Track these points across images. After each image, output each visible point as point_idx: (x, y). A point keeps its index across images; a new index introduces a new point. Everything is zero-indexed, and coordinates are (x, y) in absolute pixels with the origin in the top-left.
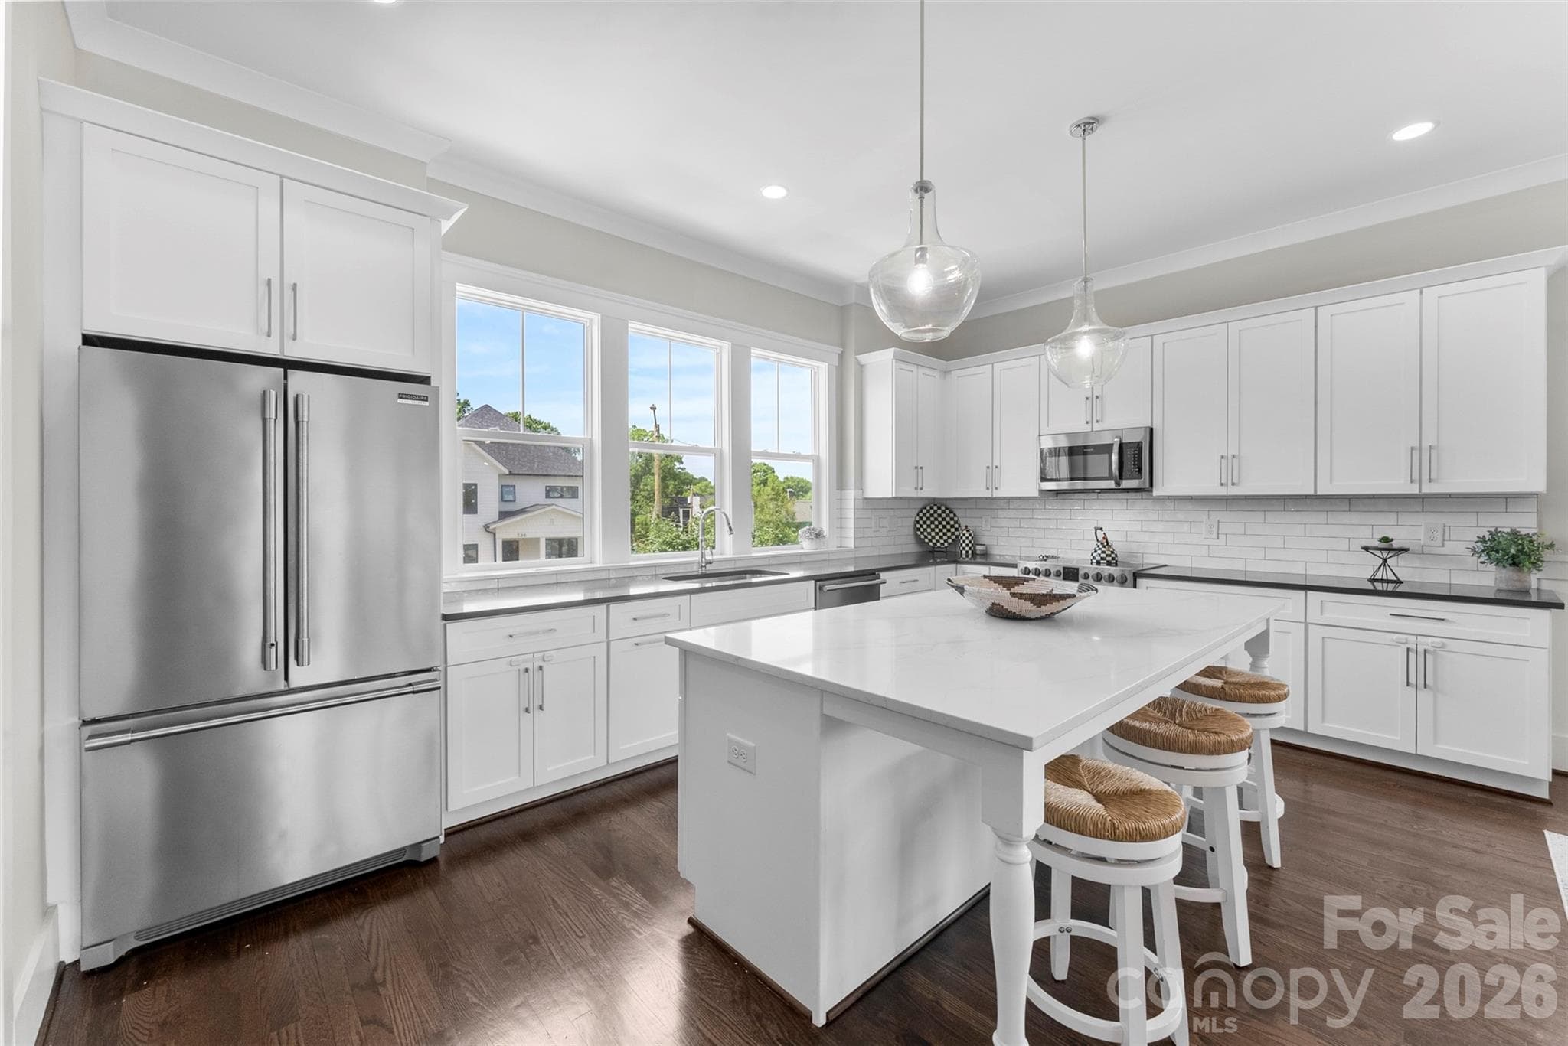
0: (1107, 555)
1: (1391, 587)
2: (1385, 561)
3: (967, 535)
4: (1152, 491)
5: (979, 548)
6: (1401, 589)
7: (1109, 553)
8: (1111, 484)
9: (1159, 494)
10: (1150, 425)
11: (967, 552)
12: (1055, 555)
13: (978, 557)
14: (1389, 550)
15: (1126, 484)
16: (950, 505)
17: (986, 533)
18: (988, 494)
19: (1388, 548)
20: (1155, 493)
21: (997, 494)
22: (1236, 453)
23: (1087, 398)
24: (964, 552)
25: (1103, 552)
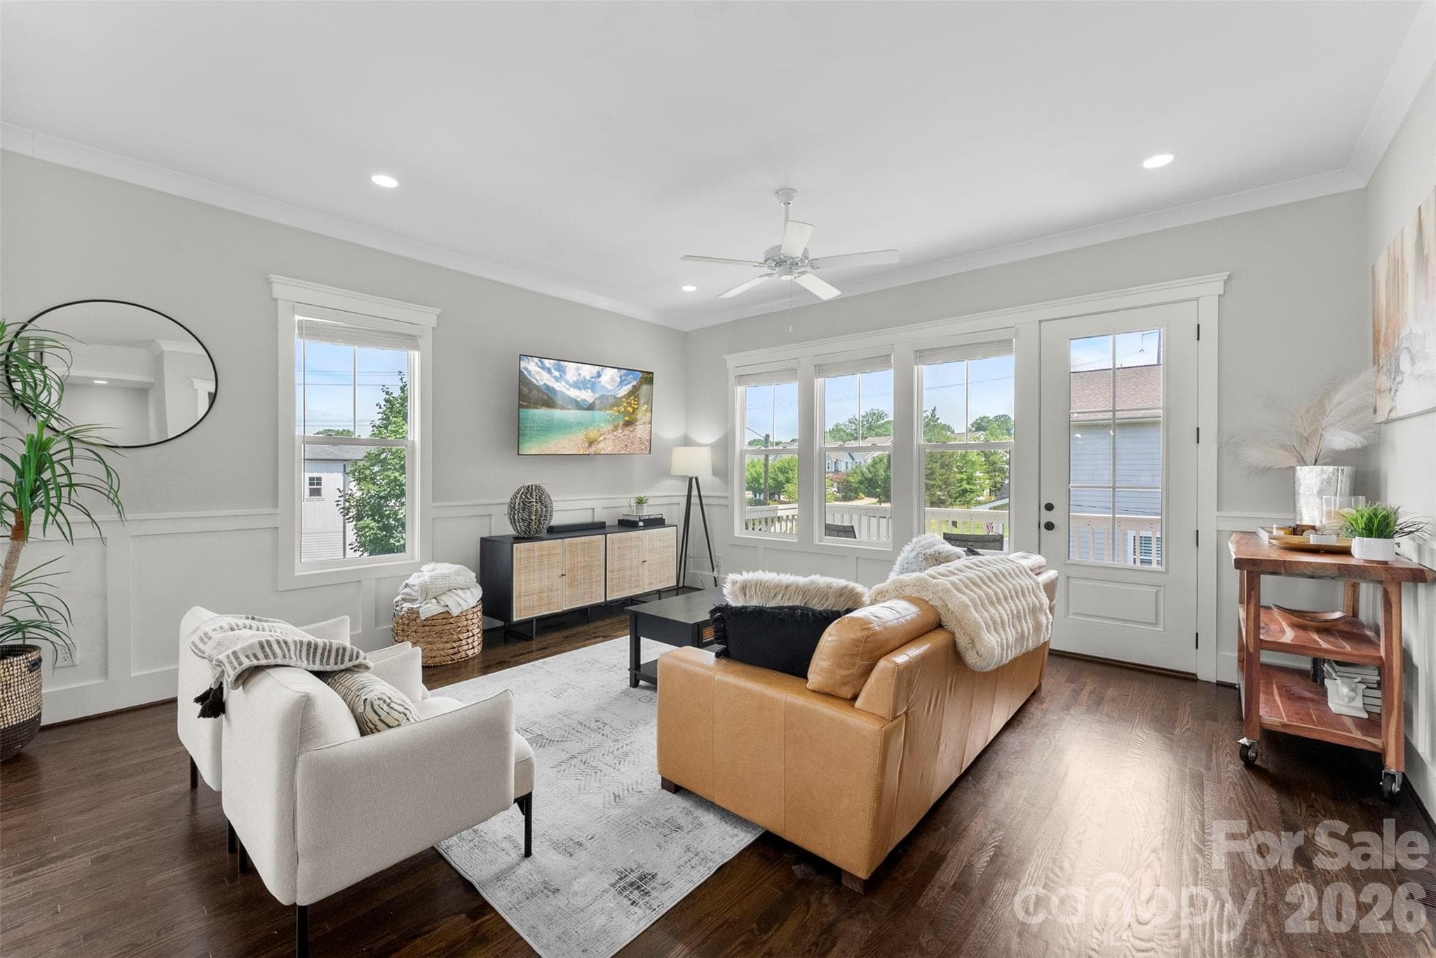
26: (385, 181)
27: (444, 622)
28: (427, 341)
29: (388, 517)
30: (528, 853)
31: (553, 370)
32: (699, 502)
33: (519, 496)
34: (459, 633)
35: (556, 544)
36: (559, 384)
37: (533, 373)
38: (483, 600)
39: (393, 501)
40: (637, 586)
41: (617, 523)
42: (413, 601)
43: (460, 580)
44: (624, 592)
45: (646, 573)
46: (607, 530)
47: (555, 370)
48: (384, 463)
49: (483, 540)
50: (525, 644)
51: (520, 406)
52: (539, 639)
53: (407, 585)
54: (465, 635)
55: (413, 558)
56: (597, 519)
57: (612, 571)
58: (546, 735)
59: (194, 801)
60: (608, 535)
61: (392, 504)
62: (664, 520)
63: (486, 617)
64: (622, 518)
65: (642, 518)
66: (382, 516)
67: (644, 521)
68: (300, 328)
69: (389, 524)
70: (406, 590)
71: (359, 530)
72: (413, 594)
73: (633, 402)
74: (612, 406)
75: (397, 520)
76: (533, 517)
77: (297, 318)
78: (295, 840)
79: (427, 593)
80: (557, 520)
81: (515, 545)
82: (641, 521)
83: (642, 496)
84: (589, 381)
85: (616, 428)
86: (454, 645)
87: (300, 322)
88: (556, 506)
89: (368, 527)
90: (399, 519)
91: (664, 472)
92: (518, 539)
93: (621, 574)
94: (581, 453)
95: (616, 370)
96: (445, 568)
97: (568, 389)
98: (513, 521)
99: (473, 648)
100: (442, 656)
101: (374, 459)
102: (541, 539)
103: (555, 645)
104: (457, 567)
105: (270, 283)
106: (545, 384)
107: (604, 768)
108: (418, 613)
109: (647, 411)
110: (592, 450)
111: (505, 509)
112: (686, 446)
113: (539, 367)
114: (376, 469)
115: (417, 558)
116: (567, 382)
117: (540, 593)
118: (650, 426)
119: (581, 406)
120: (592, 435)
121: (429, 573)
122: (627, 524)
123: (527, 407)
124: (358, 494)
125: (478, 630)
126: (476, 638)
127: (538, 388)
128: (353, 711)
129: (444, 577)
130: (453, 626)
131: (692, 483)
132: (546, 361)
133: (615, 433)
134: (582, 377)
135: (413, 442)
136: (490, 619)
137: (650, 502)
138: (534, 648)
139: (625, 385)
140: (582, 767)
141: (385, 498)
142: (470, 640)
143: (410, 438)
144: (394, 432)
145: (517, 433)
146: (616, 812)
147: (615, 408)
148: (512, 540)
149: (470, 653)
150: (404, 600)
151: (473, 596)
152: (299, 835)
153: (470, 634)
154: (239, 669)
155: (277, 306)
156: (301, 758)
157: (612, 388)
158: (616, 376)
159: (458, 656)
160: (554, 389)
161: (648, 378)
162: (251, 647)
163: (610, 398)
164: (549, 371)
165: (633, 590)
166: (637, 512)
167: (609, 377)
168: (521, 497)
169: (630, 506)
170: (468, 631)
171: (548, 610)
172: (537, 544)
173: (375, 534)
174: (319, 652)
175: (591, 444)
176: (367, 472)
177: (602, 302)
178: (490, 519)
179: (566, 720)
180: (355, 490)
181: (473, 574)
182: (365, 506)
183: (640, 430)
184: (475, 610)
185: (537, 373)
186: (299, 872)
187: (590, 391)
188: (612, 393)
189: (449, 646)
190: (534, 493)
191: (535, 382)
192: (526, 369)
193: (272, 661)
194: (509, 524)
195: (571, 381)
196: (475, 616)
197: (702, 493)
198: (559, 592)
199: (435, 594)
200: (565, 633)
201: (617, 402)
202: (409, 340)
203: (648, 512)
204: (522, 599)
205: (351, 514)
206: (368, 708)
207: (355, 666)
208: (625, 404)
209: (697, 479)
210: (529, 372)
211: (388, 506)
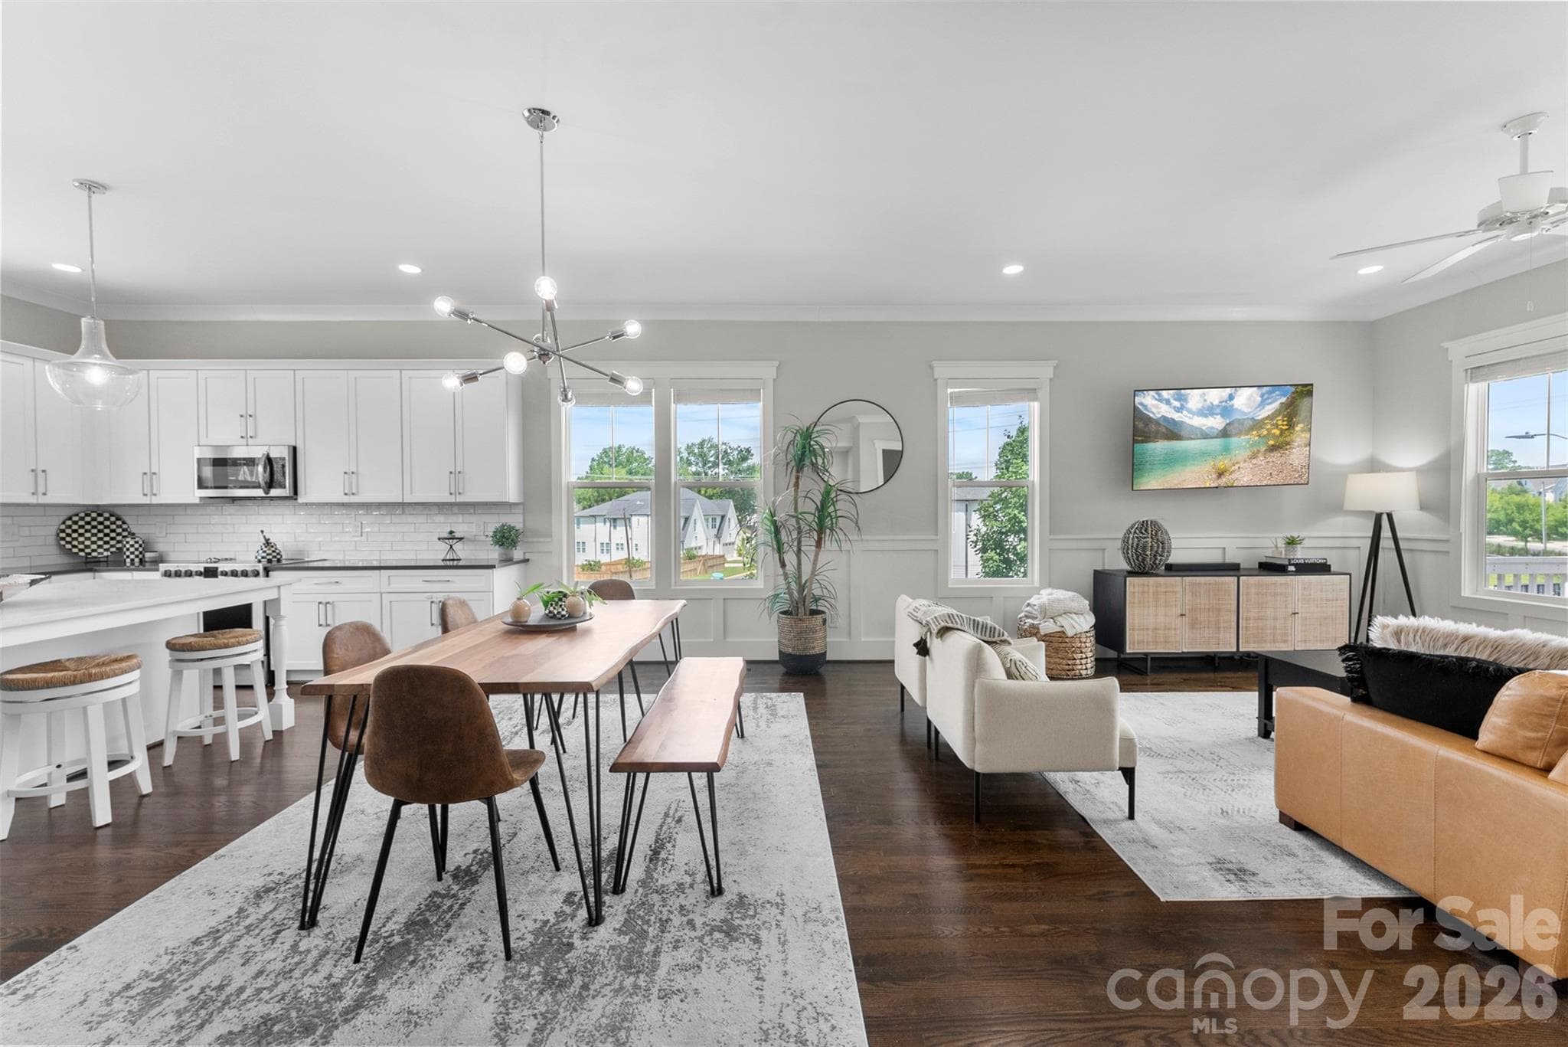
0: (268, 554)
1: (455, 563)
2: (451, 547)
3: (132, 542)
4: (296, 499)
5: (148, 555)
6: (461, 563)
7: (270, 552)
8: (259, 493)
9: (305, 501)
10: (294, 444)
11: (132, 560)
12: (233, 557)
13: (147, 564)
14: (453, 538)
15: (274, 492)
16: (118, 512)
17: (161, 540)
18: (146, 500)
19: (452, 537)
20: (300, 500)
21: (155, 501)
22: (354, 470)
23: (242, 416)
24: (128, 560)
25: (264, 552)
26: (1013, 270)
27: (1060, 640)
28: (1044, 393)
29: (1008, 551)
30: (1131, 816)
31: (1172, 401)
32: (1393, 546)
33: (1133, 531)
34: (1073, 652)
35: (1175, 581)
36: (1179, 414)
37: (1149, 407)
38: (1095, 626)
39: (1012, 536)
40: (1285, 641)
41: (1257, 566)
42: (1034, 618)
43: (1074, 605)
44: (1263, 645)
45: (1299, 628)
46: (1242, 573)
47: (1175, 400)
48: (1005, 501)
49: (1096, 573)
50: (1139, 677)
51: (1135, 442)
52: (1154, 676)
53: (1029, 605)
54: (1079, 656)
55: (1033, 583)
56: (1228, 560)
57: (1247, 619)
58: (1154, 748)
59: (902, 719)
60: (1241, 578)
61: (1011, 539)
62: (1330, 566)
63: (1099, 646)
64: (1264, 560)
65: (1292, 562)
66: (1003, 550)
67: (1295, 565)
68: (951, 398)
69: (1009, 558)
70: (1028, 609)
71: (985, 561)
72: (1034, 612)
73: (1280, 423)
74: (1252, 429)
75: (1016, 554)
76: (1148, 553)
77: (950, 391)
78: (974, 730)
79: (1046, 612)
80: (1175, 558)
81: (1128, 579)
82: (1291, 565)
83: (1295, 535)
84: (1218, 406)
85: (1254, 456)
86: (1070, 662)
87: (951, 393)
88: (1174, 544)
89: (992, 559)
90: (1018, 554)
91: (1336, 507)
92: (1131, 574)
93: (1260, 624)
94: (1208, 486)
95: (1255, 389)
96: (1061, 594)
97: (1191, 418)
98: (1128, 559)
99: (1086, 669)
100: (1058, 670)
101: (997, 499)
102: (1157, 575)
103: (1172, 684)
104: (1071, 594)
105: (932, 368)
106: (1163, 416)
107: (1214, 789)
108: (1038, 629)
109: (1303, 431)
110: (1224, 481)
111: (1119, 544)
112: (1372, 471)
113: (1156, 399)
114: (998, 507)
115: (1037, 584)
116: (1190, 411)
117: (1156, 629)
118: (1308, 448)
119: (1207, 435)
120: (1221, 465)
121: (1045, 596)
122: (1270, 568)
123: (1142, 442)
124: (984, 530)
125: (1091, 654)
126: (1089, 661)
127: (1157, 422)
128: (1003, 664)
129: (1060, 600)
130: (1068, 645)
131: (1381, 523)
132: (1165, 394)
133: (1254, 461)
134: (1208, 403)
135: (1033, 482)
136: (1103, 647)
137: (1306, 543)
138: (1148, 682)
139: (1269, 404)
140: (1190, 781)
141: (1006, 533)
142: (1084, 661)
143: (1031, 478)
144: (1015, 473)
145: (1132, 467)
146: (1221, 821)
147: (1254, 433)
148: (1125, 574)
149: (1084, 673)
150: (1027, 617)
151: (1086, 621)
152: (976, 728)
153: (1084, 656)
154: (939, 627)
155: (936, 384)
156: (977, 681)
157: (1250, 410)
158: (1255, 395)
159: (1073, 673)
160: (1173, 420)
161: (1305, 391)
162: (944, 615)
163: (1246, 422)
164: (1168, 402)
165: (1277, 645)
166: (1286, 555)
167: (1245, 400)
168: (1135, 532)
169: (1276, 547)
170: (1082, 653)
171: (1164, 648)
172: (1152, 580)
173: (998, 566)
174: (980, 627)
175: (1220, 475)
176: (991, 510)
177: (1237, 313)
178: (1104, 553)
179: (1177, 744)
180: (981, 525)
181: (1087, 602)
182: (989, 541)
183: (1296, 456)
184: (1088, 635)
185: (1154, 406)
186: (976, 751)
187: (1219, 416)
188: (1250, 416)
189: (1064, 662)
190: (1150, 529)
191: (1151, 415)
192: (1141, 404)
193: (955, 626)
194: (1122, 558)
195: (1194, 410)
196: (1088, 641)
197: (1399, 535)
198: (1178, 632)
199: (1052, 615)
200: (1184, 676)
201: (1257, 425)
202: (1031, 393)
203: (1301, 554)
204: (1136, 632)
205: (978, 547)
206: (1013, 665)
207: (1001, 641)
208: (1269, 426)
209: (1390, 516)
210: (1145, 406)
211: (1007, 541)
